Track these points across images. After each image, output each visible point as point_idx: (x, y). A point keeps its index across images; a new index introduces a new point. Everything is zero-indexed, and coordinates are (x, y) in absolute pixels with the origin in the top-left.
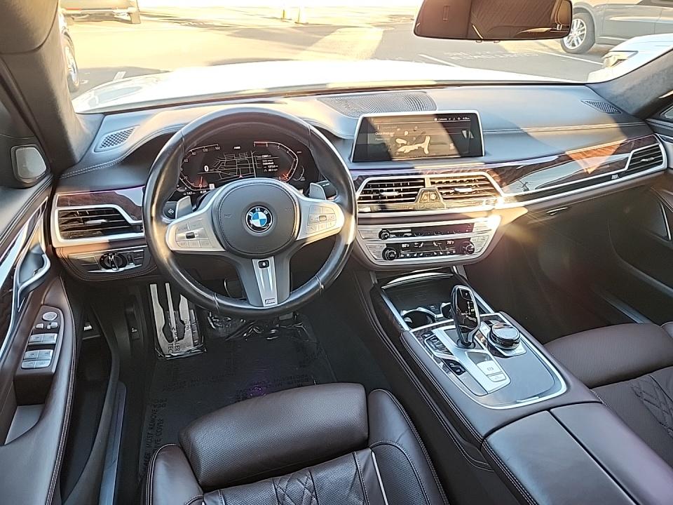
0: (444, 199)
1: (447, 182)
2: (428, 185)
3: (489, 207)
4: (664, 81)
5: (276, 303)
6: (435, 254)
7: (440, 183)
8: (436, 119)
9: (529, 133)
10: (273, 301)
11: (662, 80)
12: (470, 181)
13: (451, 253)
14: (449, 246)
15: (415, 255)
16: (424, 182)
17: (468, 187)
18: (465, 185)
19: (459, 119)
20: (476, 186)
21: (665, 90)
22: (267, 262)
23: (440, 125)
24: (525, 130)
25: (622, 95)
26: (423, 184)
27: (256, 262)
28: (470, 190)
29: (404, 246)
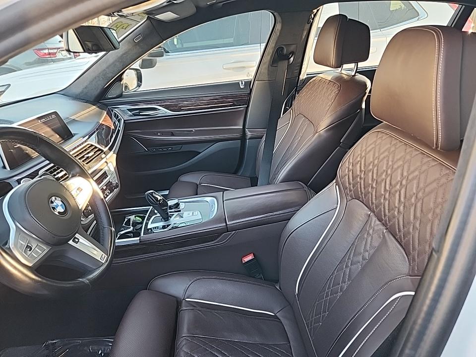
4: (103, 79)
5: (106, 256)
8: (39, 121)
9: (76, 119)
10: (103, 256)
11: (101, 79)
19: (50, 117)
21: (106, 83)
22: (75, 238)
23: (42, 124)
24: (73, 118)
25: (82, 92)
27: (71, 242)
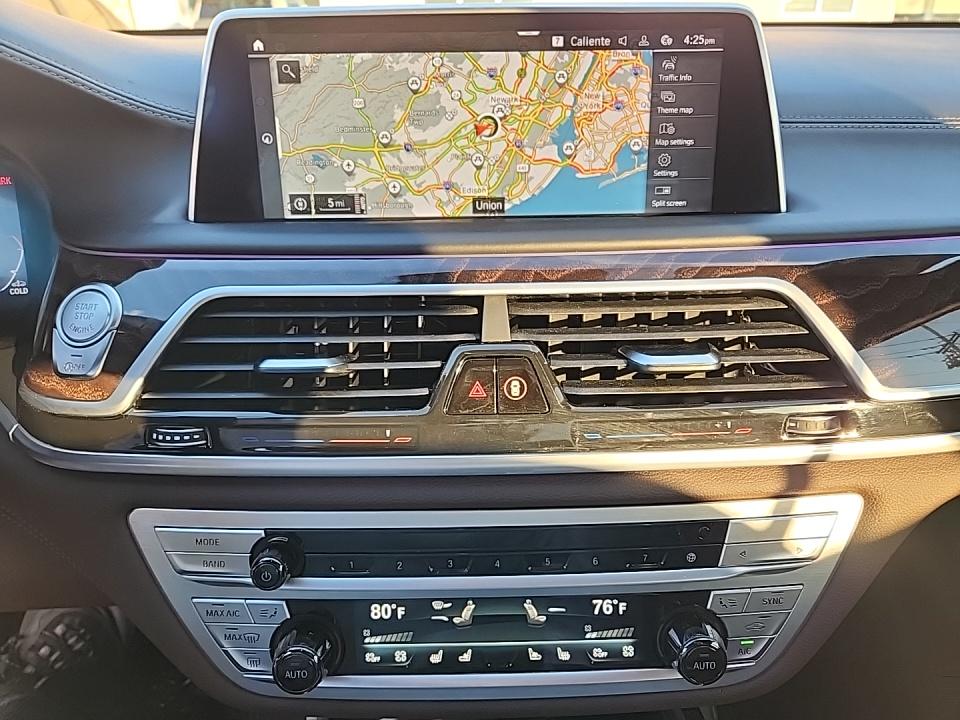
0: (574, 400)
1: (609, 321)
2: (496, 329)
3: (796, 454)
6: (534, 656)
7: (575, 322)
12: (718, 319)
13: (615, 661)
14: (603, 623)
15: (436, 659)
16: (480, 316)
17: (701, 347)
18: (690, 337)
19: (666, 40)
20: (740, 341)
26: (474, 325)
28: (708, 362)
29: (378, 612)
